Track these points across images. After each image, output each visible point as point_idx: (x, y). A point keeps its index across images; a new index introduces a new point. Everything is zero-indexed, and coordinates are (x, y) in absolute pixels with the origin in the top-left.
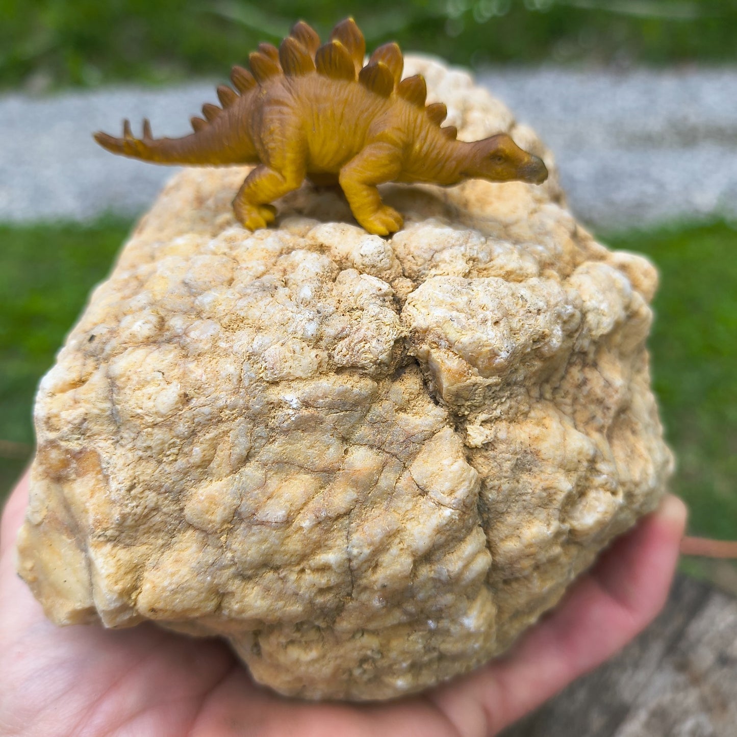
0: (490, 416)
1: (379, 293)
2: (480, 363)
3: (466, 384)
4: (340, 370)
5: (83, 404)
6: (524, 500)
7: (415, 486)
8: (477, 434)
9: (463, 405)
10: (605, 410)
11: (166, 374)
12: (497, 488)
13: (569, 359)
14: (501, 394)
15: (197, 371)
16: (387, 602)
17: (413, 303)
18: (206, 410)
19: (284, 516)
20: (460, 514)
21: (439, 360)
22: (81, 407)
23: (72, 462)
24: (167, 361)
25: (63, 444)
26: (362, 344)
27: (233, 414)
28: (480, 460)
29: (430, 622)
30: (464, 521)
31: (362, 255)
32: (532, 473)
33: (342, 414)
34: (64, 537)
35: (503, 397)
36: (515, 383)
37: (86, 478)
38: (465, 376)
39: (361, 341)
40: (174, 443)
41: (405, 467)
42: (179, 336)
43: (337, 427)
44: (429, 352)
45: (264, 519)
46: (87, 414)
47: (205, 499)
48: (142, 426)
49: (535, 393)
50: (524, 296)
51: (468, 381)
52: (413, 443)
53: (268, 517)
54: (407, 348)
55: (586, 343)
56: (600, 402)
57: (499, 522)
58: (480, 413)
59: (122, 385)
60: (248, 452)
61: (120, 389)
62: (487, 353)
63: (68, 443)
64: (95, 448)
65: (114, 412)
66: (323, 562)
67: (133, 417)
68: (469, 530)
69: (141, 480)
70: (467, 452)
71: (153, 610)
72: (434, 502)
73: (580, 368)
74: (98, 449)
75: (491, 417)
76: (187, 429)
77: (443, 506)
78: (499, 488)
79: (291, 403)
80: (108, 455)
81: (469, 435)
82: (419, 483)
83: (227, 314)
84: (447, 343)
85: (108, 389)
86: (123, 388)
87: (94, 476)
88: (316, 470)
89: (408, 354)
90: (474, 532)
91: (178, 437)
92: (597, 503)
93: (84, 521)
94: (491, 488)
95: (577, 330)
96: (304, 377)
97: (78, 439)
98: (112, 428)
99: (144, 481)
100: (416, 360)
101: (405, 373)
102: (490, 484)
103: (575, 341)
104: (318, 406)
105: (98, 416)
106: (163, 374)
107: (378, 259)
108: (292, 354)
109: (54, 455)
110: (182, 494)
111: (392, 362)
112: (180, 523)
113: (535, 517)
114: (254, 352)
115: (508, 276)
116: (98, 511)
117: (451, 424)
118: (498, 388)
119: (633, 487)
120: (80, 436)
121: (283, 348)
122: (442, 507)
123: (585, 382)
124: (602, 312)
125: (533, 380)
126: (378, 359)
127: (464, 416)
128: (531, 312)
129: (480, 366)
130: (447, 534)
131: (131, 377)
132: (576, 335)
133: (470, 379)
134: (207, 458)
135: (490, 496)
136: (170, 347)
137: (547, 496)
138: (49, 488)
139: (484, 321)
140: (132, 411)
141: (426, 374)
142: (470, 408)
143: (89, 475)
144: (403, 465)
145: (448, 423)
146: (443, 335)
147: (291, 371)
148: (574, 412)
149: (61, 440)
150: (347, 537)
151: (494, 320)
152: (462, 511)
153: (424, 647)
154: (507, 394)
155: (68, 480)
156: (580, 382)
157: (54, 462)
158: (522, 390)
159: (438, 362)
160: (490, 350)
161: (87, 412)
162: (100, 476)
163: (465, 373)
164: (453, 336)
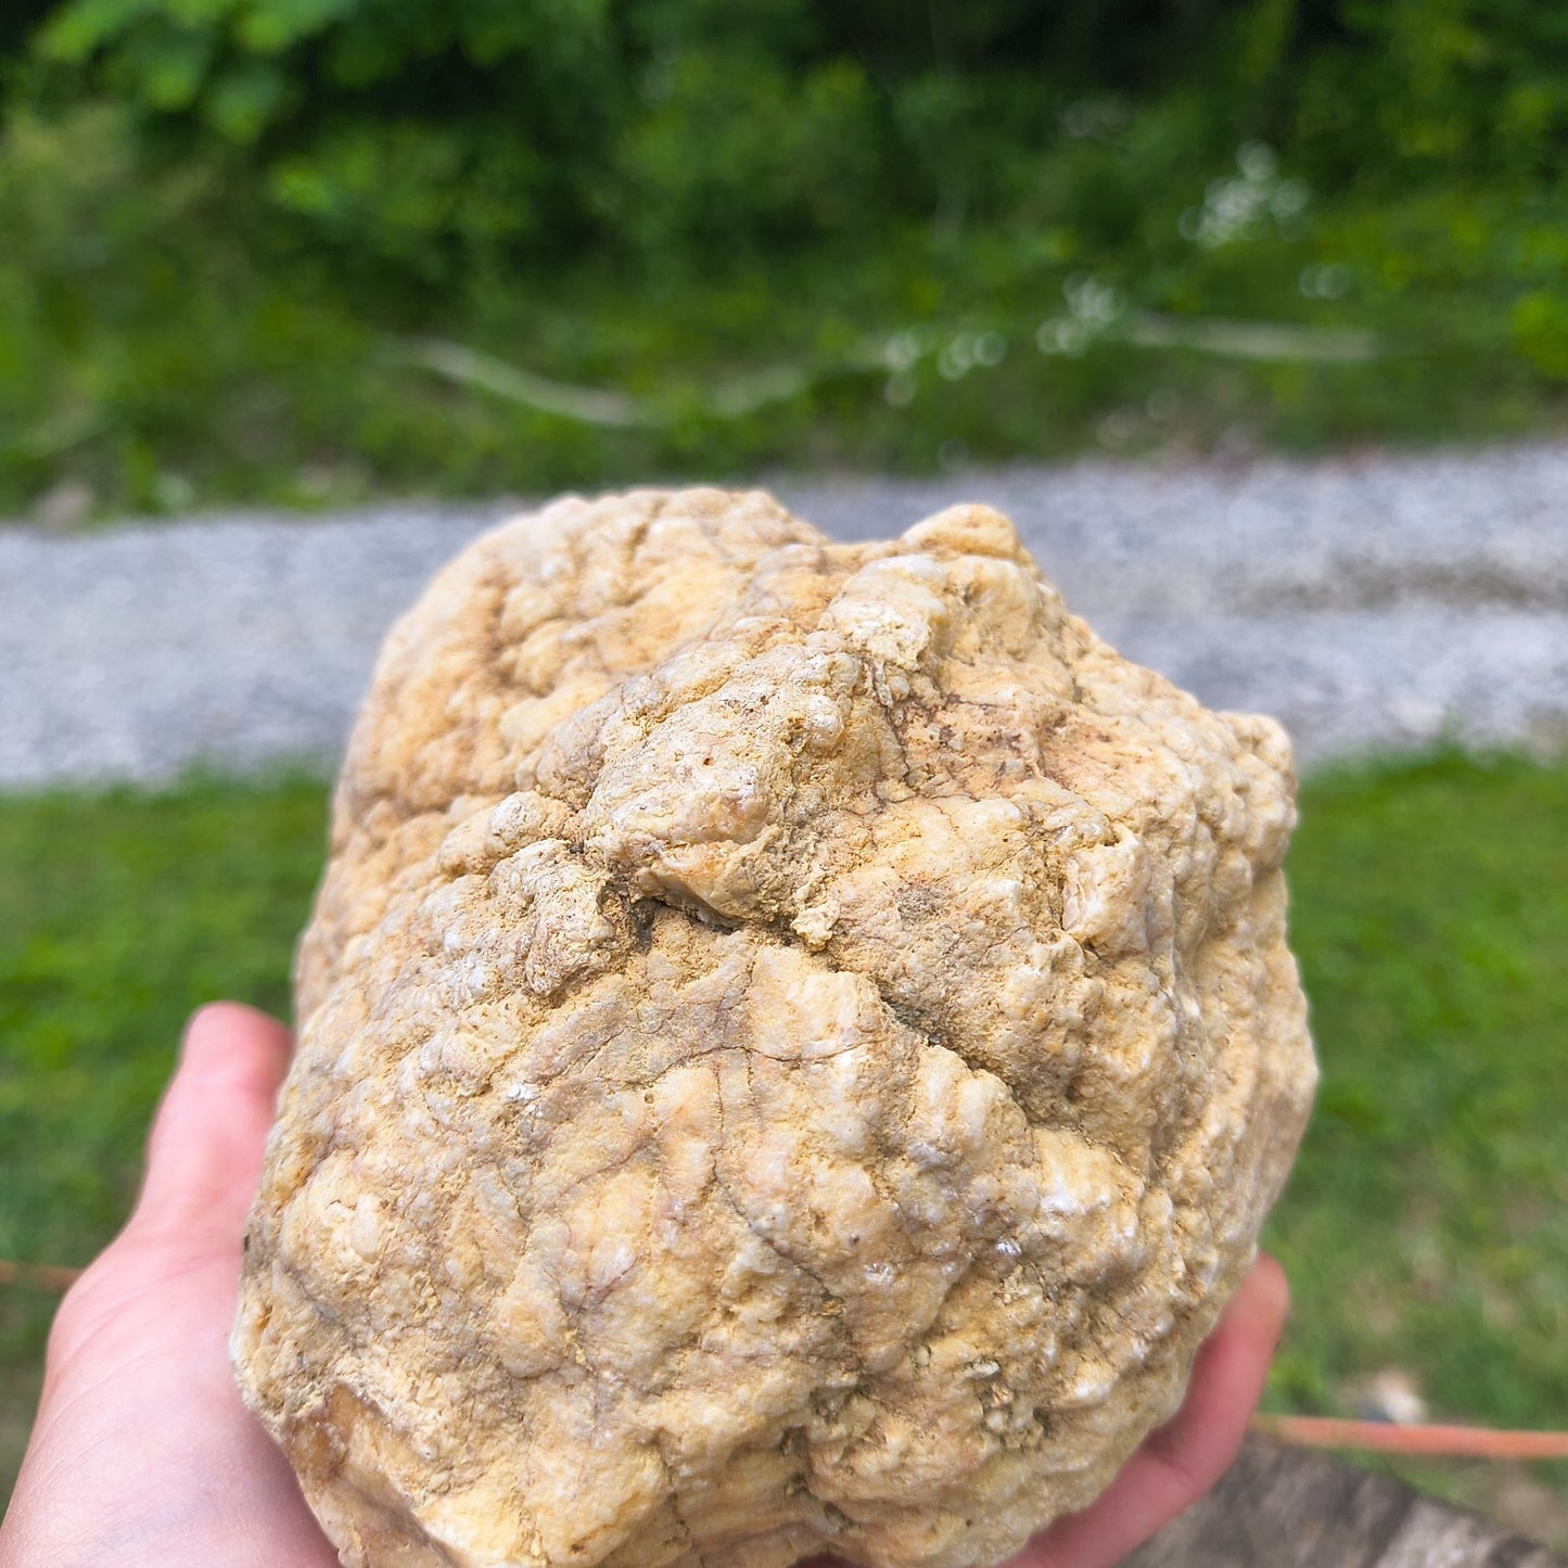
0: (808, 885)
1: (541, 860)
2: (724, 829)
3: (727, 872)
4: (556, 998)
5: (285, 1335)
6: (961, 956)
7: (776, 1064)
8: (812, 924)
9: (759, 902)
10: (1014, 744)
11: (344, 1198)
12: (901, 971)
13: (891, 722)
14: (800, 844)
15: (377, 1159)
16: (894, 1264)
17: (592, 833)
18: (423, 1198)
19: (628, 1255)
20: (869, 1049)
21: (669, 873)
22: (284, 1342)
23: (327, 1428)
24: (333, 1182)
25: (302, 1413)
26: (553, 940)
27: (460, 1176)
28: (846, 955)
29: (1001, 1246)
30: (885, 1053)
31: (497, 835)
32: (939, 911)
33: (600, 1053)
34: (400, 1549)
35: (807, 846)
36: (812, 815)
37: (355, 1435)
38: (718, 862)
39: (549, 938)
40: (418, 1281)
41: (748, 1051)
42: (332, 1137)
43: (607, 1077)
44: (651, 873)
45: (605, 1282)
46: (296, 1344)
47: (510, 1323)
48: (364, 1295)
49: (866, 803)
50: (730, 699)
51: (729, 865)
52: (731, 1009)
53: (607, 1274)
54: (625, 894)
55: (899, 684)
56: (995, 741)
57: (954, 1016)
58: (791, 893)
59: (306, 1264)
60: (519, 1210)
61: (305, 1271)
62: (721, 809)
63: (305, 1406)
64: (335, 1382)
65: (322, 1309)
66: (739, 1276)
67: (345, 1294)
68: (913, 1060)
69: (418, 1370)
70: (821, 959)
71: (576, 1548)
72: (817, 1063)
73: (923, 721)
74: (340, 1378)
75: (811, 886)
76: (417, 1248)
77: (833, 1056)
78: (904, 968)
79: (521, 1096)
80: (355, 1374)
81: (804, 934)
82: (780, 1055)
83: (377, 1059)
84: (660, 841)
85: (295, 1286)
86: (309, 1267)
87: (362, 1421)
88: (625, 1157)
89: (633, 901)
90: (924, 1057)
91: (416, 1268)
92: (1088, 874)
93: (393, 1495)
94: (894, 979)
95: (863, 678)
96: (512, 1048)
97: (313, 1388)
98: (337, 1333)
99: (422, 1368)
100: (654, 899)
101: (654, 930)
102: (887, 974)
103: (874, 694)
104: (559, 1069)
105: (312, 1332)
106: (339, 1201)
107: (520, 820)
108: (476, 1032)
109: (305, 1441)
110: (481, 1343)
111: (619, 930)
112: (512, 1388)
113: (999, 967)
114: (428, 1072)
115: (702, 690)
116: (396, 1465)
117: (769, 941)
118: (785, 841)
119: (1152, 810)
120: (311, 1384)
121: (460, 1034)
122: (833, 1059)
123: (947, 732)
124: (893, 625)
125: (846, 791)
126: (589, 941)
127: (777, 915)
128: (752, 711)
129: (729, 832)
130: (874, 1090)
131: (306, 1243)
132: (868, 684)
133: (729, 860)
134: (474, 1262)
135: (902, 990)
136: (331, 1160)
137: (987, 923)
138: (336, 1498)
139: (688, 772)
140: (337, 1287)
141: (682, 907)
142: (772, 898)
143: (357, 1426)
144: (742, 1050)
145: (760, 943)
146: (648, 837)
147: (490, 1055)
148: (963, 783)
149: (296, 1411)
150: (738, 1212)
151: (701, 761)
152: (869, 1043)
153: (1046, 1297)
154: (813, 836)
155: (343, 1461)
156: (937, 739)
157: (311, 1453)
158: (833, 816)
159: (671, 875)
160: (721, 803)
161: (293, 1342)
162: (369, 1415)
163: (713, 858)
164: (662, 825)
